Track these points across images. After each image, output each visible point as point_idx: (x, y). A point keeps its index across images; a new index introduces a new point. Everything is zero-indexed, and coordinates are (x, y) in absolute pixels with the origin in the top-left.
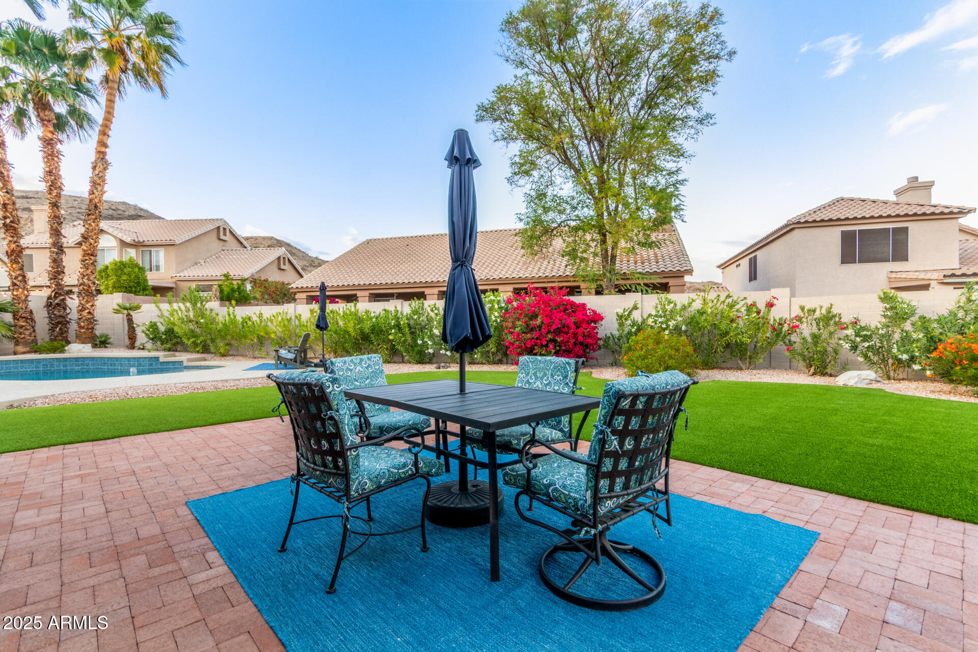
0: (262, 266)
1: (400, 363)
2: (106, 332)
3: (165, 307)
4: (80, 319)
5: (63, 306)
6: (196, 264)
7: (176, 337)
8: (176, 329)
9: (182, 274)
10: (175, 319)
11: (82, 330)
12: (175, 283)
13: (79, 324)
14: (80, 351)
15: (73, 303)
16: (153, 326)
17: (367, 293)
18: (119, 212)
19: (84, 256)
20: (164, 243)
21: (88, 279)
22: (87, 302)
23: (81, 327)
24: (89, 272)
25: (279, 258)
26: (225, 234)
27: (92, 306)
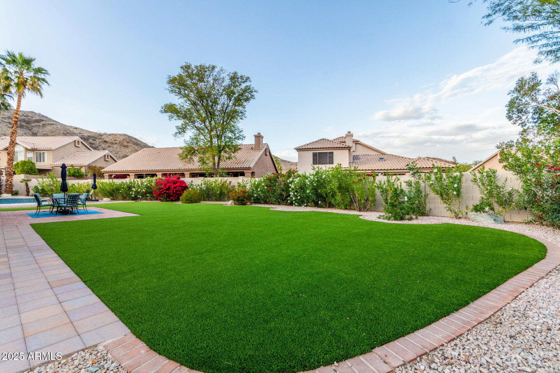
0: (95, 160)
2: (17, 190)
3: (40, 180)
4: (6, 184)
6: (63, 158)
8: (45, 188)
9: (55, 163)
10: (44, 184)
12: (52, 167)
13: (6, 186)
14: (7, 196)
15: (3, 178)
16: (36, 187)
17: (133, 174)
20: (46, 149)
21: (10, 169)
22: (10, 178)
23: (7, 188)
24: (10, 166)
25: (105, 156)
26: (78, 144)
27: (12, 179)
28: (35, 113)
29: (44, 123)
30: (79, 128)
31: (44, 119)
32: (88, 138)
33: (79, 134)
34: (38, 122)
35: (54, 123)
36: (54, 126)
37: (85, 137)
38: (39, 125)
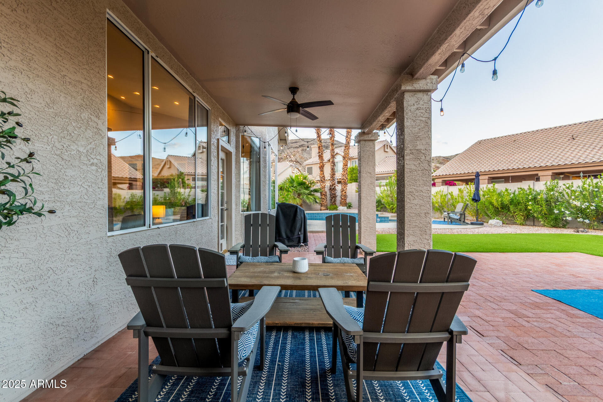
1: (532, 226)
2: (351, 201)
4: (342, 195)
5: (334, 189)
7: (382, 204)
8: (382, 200)
11: (343, 200)
13: (341, 197)
14: (343, 210)
15: (339, 187)
18: (327, 143)
19: (344, 166)
21: (345, 177)
22: (345, 187)
23: (342, 199)
24: (345, 173)
26: (387, 148)
27: (346, 189)
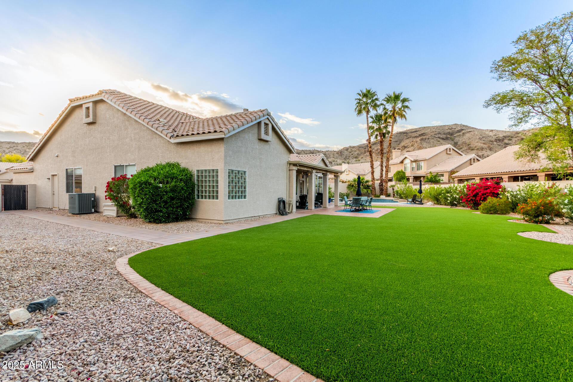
5: (382, 185)
6: (435, 166)
9: (428, 171)
17: (478, 178)
20: (423, 159)
21: (386, 178)
22: (386, 184)
26: (450, 151)
28: (458, 124)
29: (463, 131)
30: (494, 130)
31: (464, 128)
32: (503, 139)
33: (494, 136)
34: (459, 132)
35: (472, 130)
36: (472, 133)
37: (500, 138)
38: (460, 135)
